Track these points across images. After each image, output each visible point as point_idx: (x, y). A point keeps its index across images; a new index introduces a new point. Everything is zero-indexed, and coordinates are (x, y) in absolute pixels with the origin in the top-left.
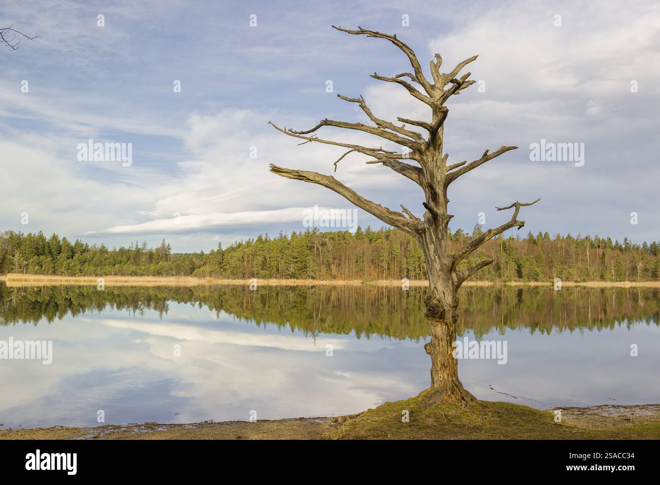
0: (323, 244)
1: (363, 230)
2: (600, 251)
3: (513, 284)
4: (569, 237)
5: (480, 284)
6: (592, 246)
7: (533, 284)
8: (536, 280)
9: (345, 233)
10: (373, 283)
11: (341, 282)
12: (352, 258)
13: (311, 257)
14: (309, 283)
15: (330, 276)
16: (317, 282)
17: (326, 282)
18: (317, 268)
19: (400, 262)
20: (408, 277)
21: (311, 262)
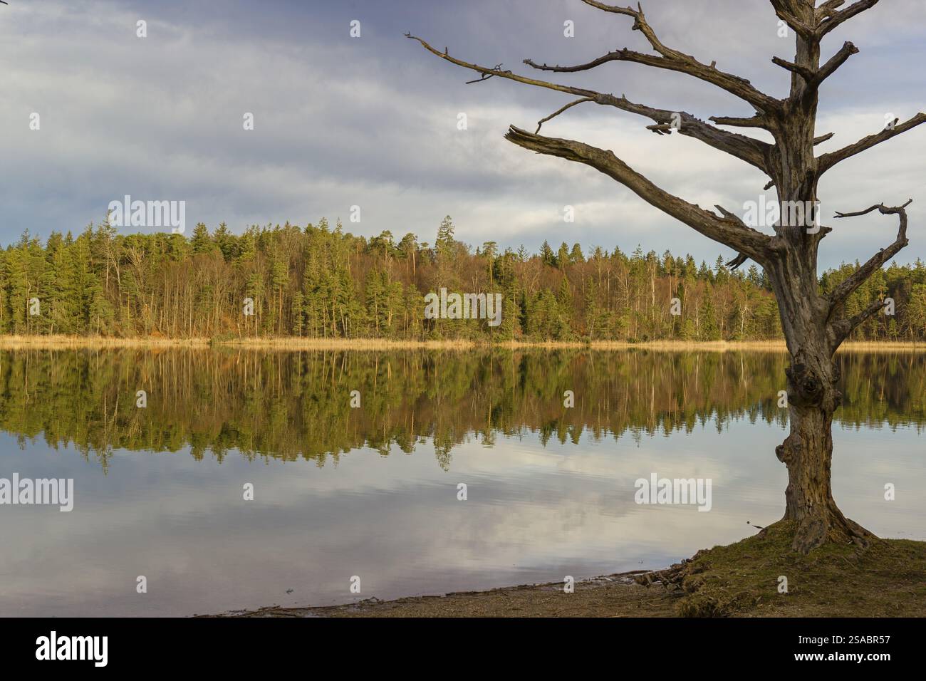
0: (126, 261)
1: (211, 231)
2: (674, 282)
3: (514, 345)
4: (617, 254)
5: (449, 345)
6: (661, 272)
7: (550, 345)
8: (556, 337)
9: (172, 238)
10: (233, 344)
11: (165, 343)
12: (190, 291)
13: (99, 288)
14: (93, 342)
15: (141, 330)
16: (111, 343)
17: (131, 343)
18: (111, 312)
19: (289, 302)
20: (305, 334)
21: (99, 299)
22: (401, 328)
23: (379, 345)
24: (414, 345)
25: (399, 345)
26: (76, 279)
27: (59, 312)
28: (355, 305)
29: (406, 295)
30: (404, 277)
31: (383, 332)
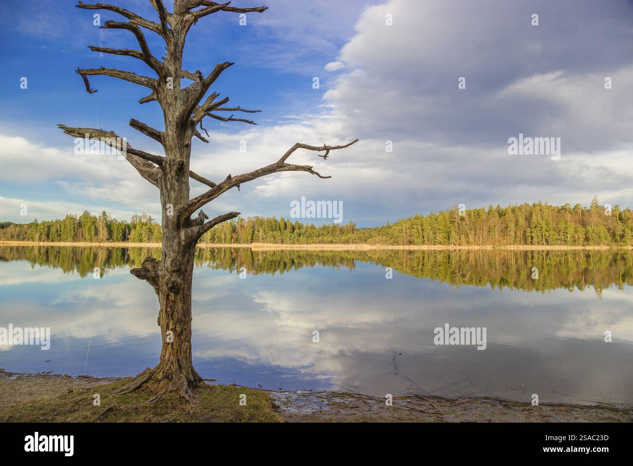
0: (463, 219)
1: (495, 207)
9: (479, 211)
10: (503, 248)
11: (477, 248)
12: (486, 229)
13: (452, 229)
14: (451, 247)
15: (468, 243)
16: (458, 248)
17: (465, 248)
18: (457, 237)
19: (525, 232)
20: (532, 243)
21: (453, 232)
22: (575, 241)
23: (564, 248)
24: (580, 248)
25: (573, 248)
26: (445, 226)
27: (440, 237)
28: (552, 232)
29: (575, 228)
30: (575, 221)
31: (566, 242)
